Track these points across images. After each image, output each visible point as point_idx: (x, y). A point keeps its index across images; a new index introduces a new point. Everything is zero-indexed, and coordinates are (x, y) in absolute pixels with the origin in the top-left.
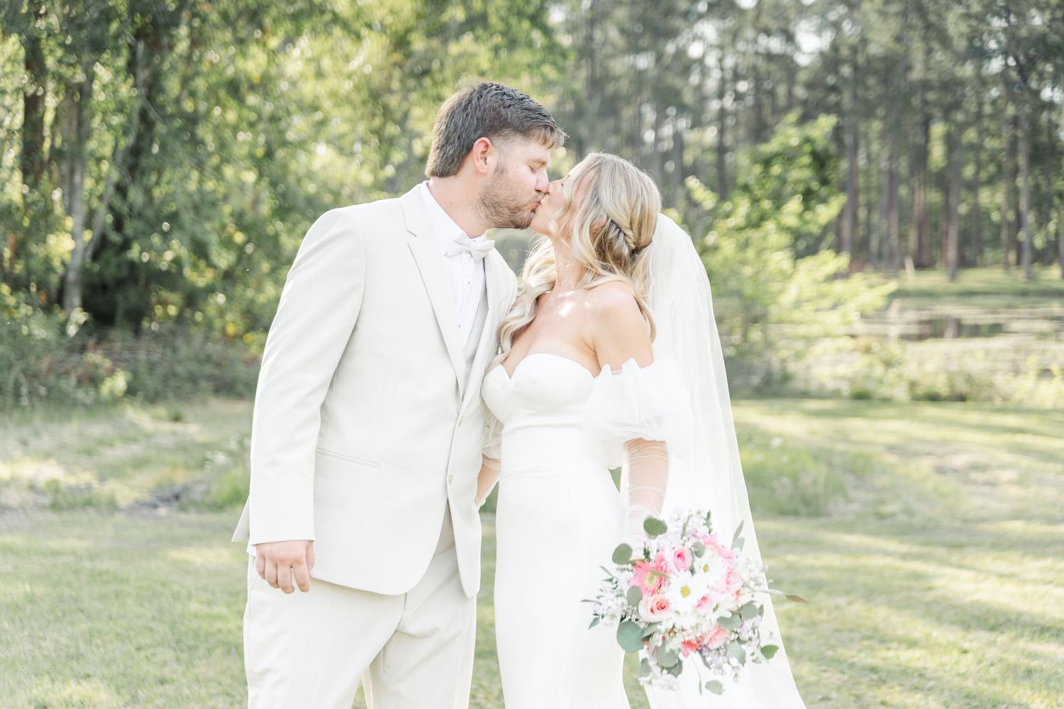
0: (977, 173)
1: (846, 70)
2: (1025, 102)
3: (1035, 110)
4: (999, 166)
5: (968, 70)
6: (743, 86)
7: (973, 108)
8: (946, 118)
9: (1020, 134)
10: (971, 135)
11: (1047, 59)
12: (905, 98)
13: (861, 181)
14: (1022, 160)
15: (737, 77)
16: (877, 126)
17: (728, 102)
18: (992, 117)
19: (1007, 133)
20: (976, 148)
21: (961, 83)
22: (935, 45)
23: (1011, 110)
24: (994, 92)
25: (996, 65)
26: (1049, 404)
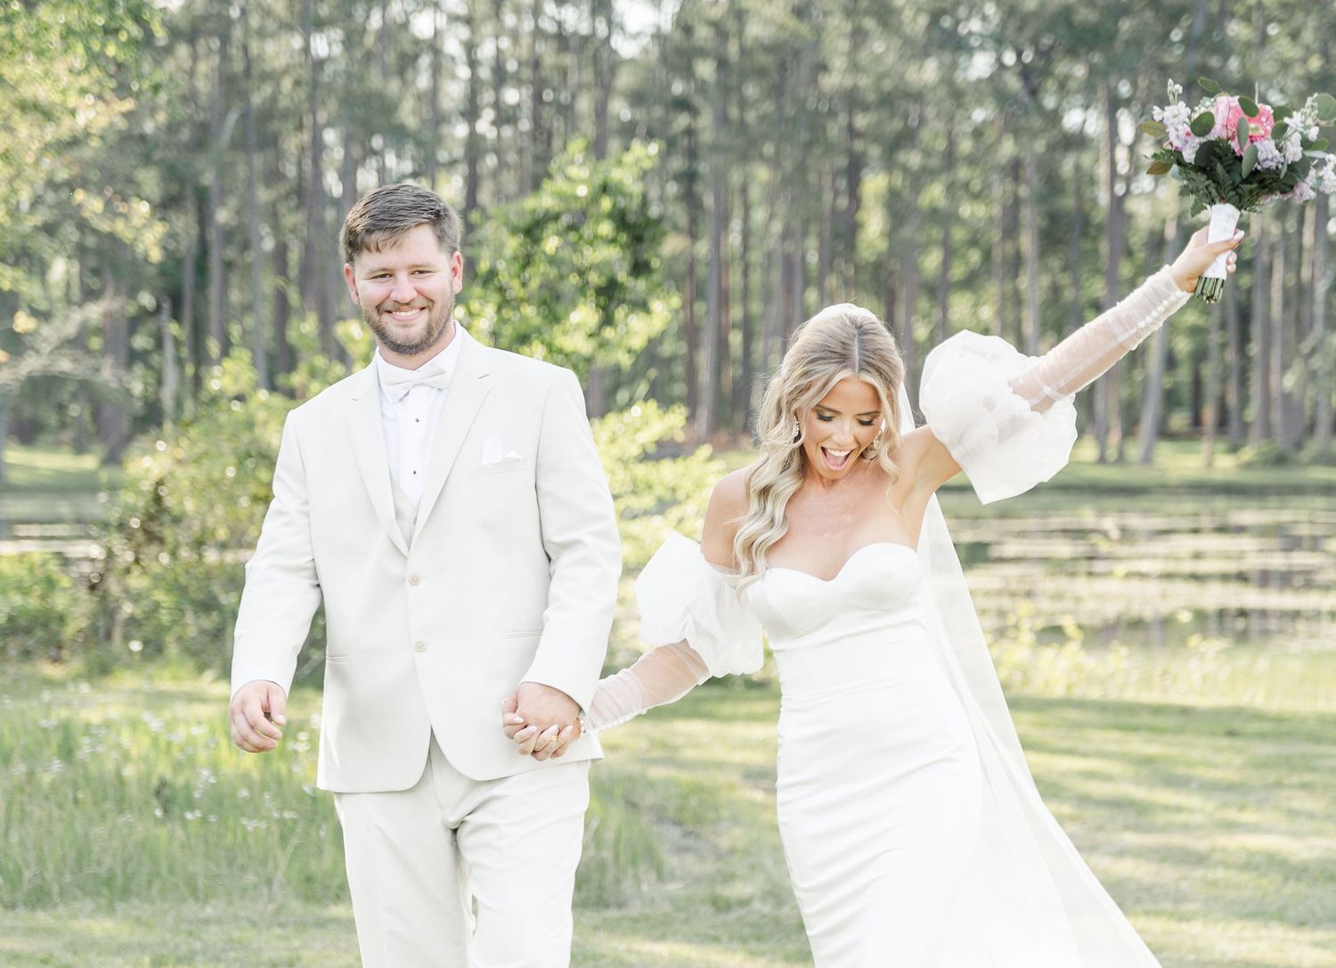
0: (946, 265)
1: (705, 69)
2: (1035, 135)
3: (1052, 148)
4: (987, 256)
5: (928, 72)
6: (511, 96)
7: (941, 145)
8: (889, 163)
9: (1024, 191)
10: (934, 194)
11: (1072, 52)
12: (816, 122)
13: (735, 279)
14: (1027, 242)
15: (501, 76)
16: (762, 173)
17: (484, 126)
18: (972, 161)
19: (1000, 189)
20: (941, 218)
21: (918, 97)
22: (869, 23)
23: (1008, 148)
24: (979, 115)
25: (980, 65)
26: (1058, 691)
